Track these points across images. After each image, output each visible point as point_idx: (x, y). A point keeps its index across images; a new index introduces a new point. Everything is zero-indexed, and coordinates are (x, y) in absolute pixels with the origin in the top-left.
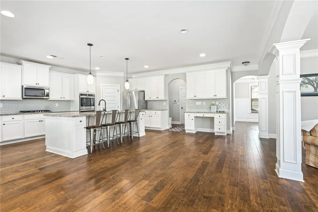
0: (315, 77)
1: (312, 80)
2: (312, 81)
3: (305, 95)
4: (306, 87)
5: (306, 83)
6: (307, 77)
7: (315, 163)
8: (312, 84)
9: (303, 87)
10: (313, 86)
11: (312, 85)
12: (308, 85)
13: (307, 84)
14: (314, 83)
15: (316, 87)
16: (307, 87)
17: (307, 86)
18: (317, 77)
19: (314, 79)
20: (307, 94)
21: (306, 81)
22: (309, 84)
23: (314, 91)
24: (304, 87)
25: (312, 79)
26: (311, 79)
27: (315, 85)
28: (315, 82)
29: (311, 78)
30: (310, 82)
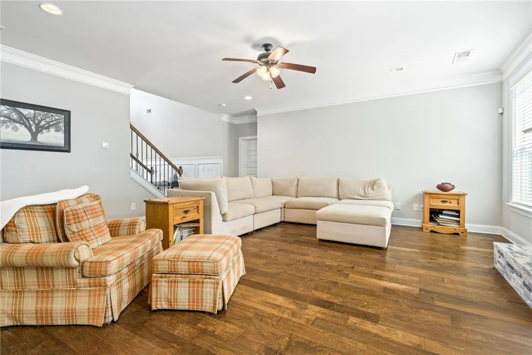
0: (32, 111)
1: (27, 116)
2: (27, 119)
3: (11, 145)
4: (13, 129)
5: (15, 121)
6: (17, 108)
7: (15, 314)
8: (28, 124)
9: (6, 128)
10: (30, 129)
11: (26, 126)
12: (18, 125)
13: (17, 122)
14: (31, 122)
15: (34, 131)
16: (15, 129)
17: (15, 126)
18: (36, 111)
19: (31, 114)
20: (16, 144)
21: (15, 116)
22: (20, 123)
23: (31, 141)
24: (10, 129)
25: (27, 113)
26: (24, 114)
27: (33, 127)
28: (34, 121)
29: (25, 112)
30: (23, 120)
